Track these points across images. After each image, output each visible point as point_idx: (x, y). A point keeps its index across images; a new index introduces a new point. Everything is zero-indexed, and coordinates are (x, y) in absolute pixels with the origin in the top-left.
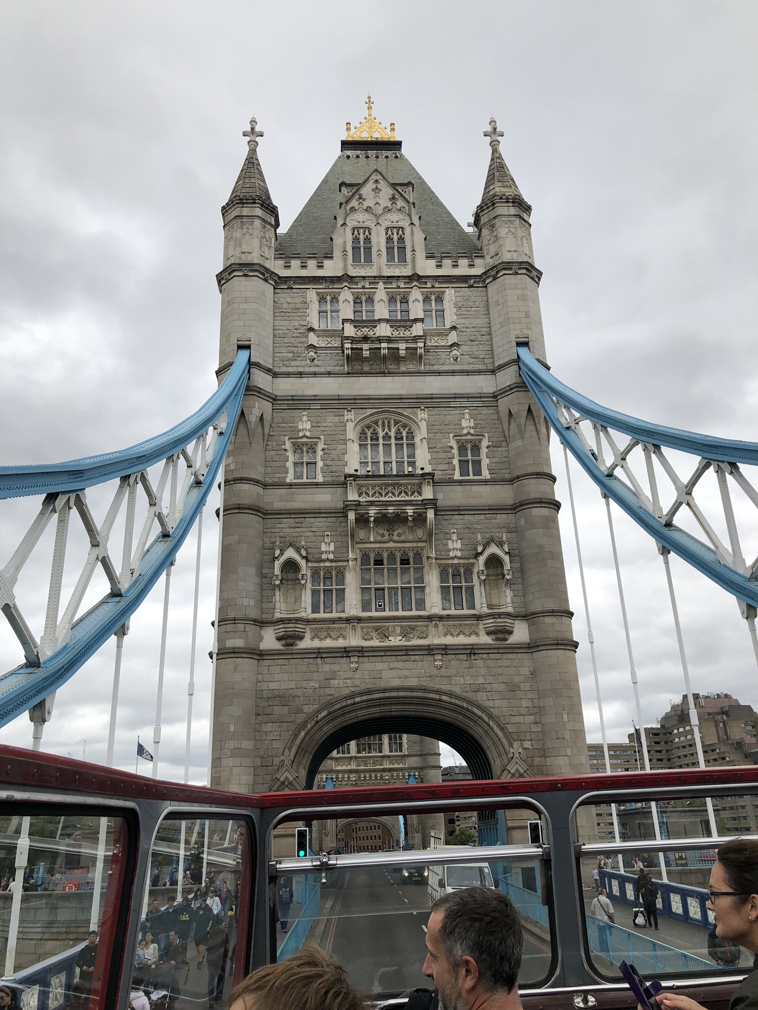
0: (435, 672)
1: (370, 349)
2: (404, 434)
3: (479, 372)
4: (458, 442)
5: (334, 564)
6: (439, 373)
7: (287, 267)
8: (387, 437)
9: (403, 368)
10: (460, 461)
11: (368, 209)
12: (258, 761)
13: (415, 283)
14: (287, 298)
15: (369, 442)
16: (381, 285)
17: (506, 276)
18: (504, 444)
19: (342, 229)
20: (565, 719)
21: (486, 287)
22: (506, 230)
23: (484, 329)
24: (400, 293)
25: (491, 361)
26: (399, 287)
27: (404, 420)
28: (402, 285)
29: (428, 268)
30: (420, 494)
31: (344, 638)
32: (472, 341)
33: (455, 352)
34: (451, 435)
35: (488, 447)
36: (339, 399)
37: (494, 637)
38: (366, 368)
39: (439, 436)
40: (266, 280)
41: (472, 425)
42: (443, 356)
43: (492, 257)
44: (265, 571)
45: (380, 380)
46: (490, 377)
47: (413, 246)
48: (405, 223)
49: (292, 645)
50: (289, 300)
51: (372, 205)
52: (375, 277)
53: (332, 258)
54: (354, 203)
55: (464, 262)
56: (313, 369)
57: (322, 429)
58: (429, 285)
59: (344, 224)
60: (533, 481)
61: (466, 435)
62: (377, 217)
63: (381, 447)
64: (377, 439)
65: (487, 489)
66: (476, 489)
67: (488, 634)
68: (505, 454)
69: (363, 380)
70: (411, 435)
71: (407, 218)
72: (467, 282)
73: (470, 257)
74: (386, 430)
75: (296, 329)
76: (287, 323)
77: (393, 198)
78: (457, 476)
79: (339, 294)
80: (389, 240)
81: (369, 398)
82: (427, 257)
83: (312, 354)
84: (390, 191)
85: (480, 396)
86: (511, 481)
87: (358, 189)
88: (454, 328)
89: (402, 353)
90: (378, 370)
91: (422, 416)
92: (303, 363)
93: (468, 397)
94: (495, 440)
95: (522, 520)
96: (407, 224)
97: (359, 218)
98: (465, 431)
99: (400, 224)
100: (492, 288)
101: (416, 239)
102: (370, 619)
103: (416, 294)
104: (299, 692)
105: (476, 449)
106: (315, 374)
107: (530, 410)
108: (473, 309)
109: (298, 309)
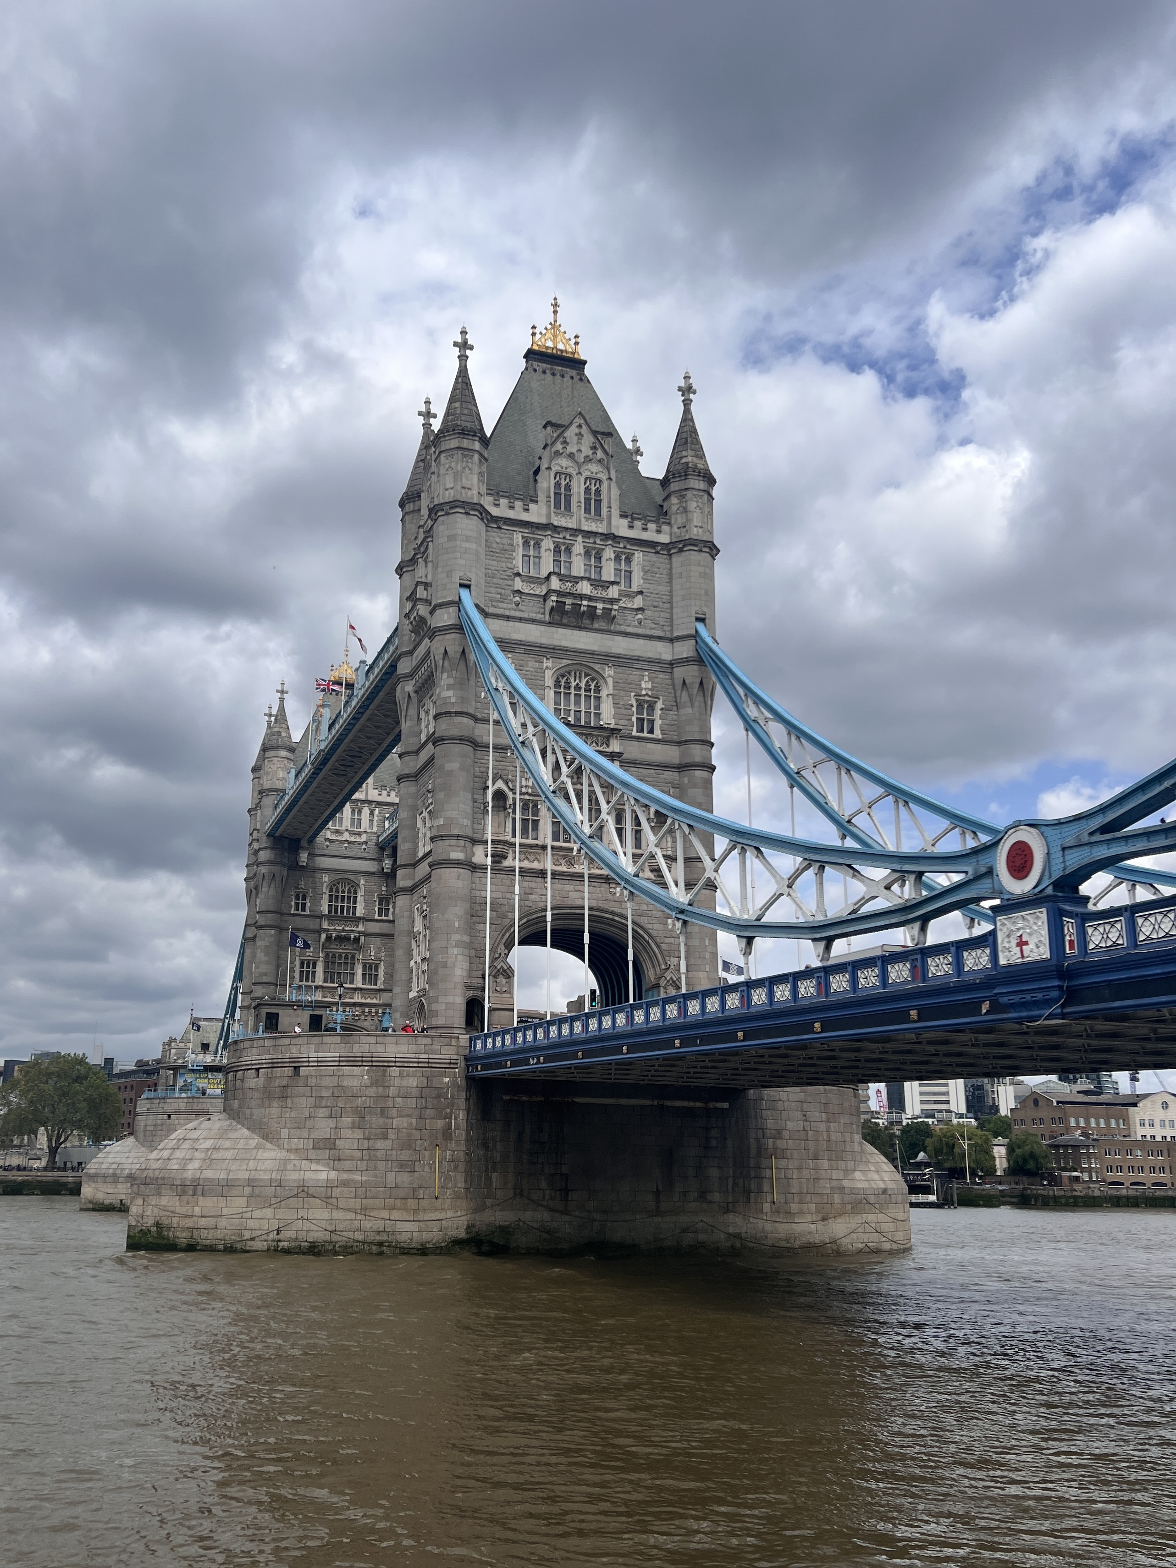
0: (611, 897)
1: (573, 604)
2: (592, 687)
3: (660, 638)
4: (637, 700)
5: (531, 798)
6: (626, 634)
7: (497, 505)
8: (578, 688)
9: (596, 625)
10: (637, 718)
11: (571, 456)
12: (473, 953)
13: (610, 542)
14: (497, 537)
15: (562, 690)
16: (580, 539)
17: (692, 552)
18: (675, 708)
19: (546, 473)
20: (707, 943)
21: (670, 555)
22: (694, 504)
23: (665, 597)
24: (594, 548)
25: (669, 628)
26: (595, 543)
27: (594, 674)
28: (598, 542)
29: (621, 528)
30: (608, 746)
31: (539, 862)
32: (654, 607)
33: (640, 616)
34: (633, 694)
35: (662, 709)
36: (540, 647)
37: (656, 874)
38: (565, 621)
39: (622, 693)
40: (482, 519)
41: (650, 687)
42: (629, 617)
43: (679, 528)
44: (476, 796)
45: (576, 632)
46: (668, 645)
47: (609, 502)
48: (603, 476)
49: (500, 862)
50: (498, 540)
51: (574, 450)
52: (576, 530)
53: (537, 502)
54: (559, 446)
55: (652, 526)
56: (518, 614)
57: (524, 672)
58: (621, 545)
59: (549, 468)
60: (699, 746)
61: (644, 696)
62: (579, 465)
63: (572, 696)
64: (569, 688)
65: (659, 747)
66: (651, 746)
67: (652, 871)
68: (675, 717)
69: (561, 631)
70: (598, 690)
71: (606, 472)
72: (654, 547)
73: (657, 521)
74: (577, 681)
75: (504, 571)
76: (495, 563)
77: (594, 448)
78: (634, 733)
79: (542, 540)
80: (587, 490)
81: (566, 650)
82: (621, 516)
83: (517, 599)
84: (592, 439)
85: (658, 662)
86: (679, 743)
87: (563, 432)
88: (641, 593)
89: (599, 612)
90: (575, 624)
91: (608, 672)
92: (510, 606)
93: (650, 661)
94: (668, 703)
95: (686, 780)
96: (605, 478)
97: (564, 462)
98: (644, 692)
99: (599, 476)
100: (677, 560)
101: (611, 494)
102: (561, 848)
103: (609, 553)
104: (505, 902)
105: (651, 707)
106: (521, 620)
107: (701, 683)
108: (658, 575)
109: (506, 550)
